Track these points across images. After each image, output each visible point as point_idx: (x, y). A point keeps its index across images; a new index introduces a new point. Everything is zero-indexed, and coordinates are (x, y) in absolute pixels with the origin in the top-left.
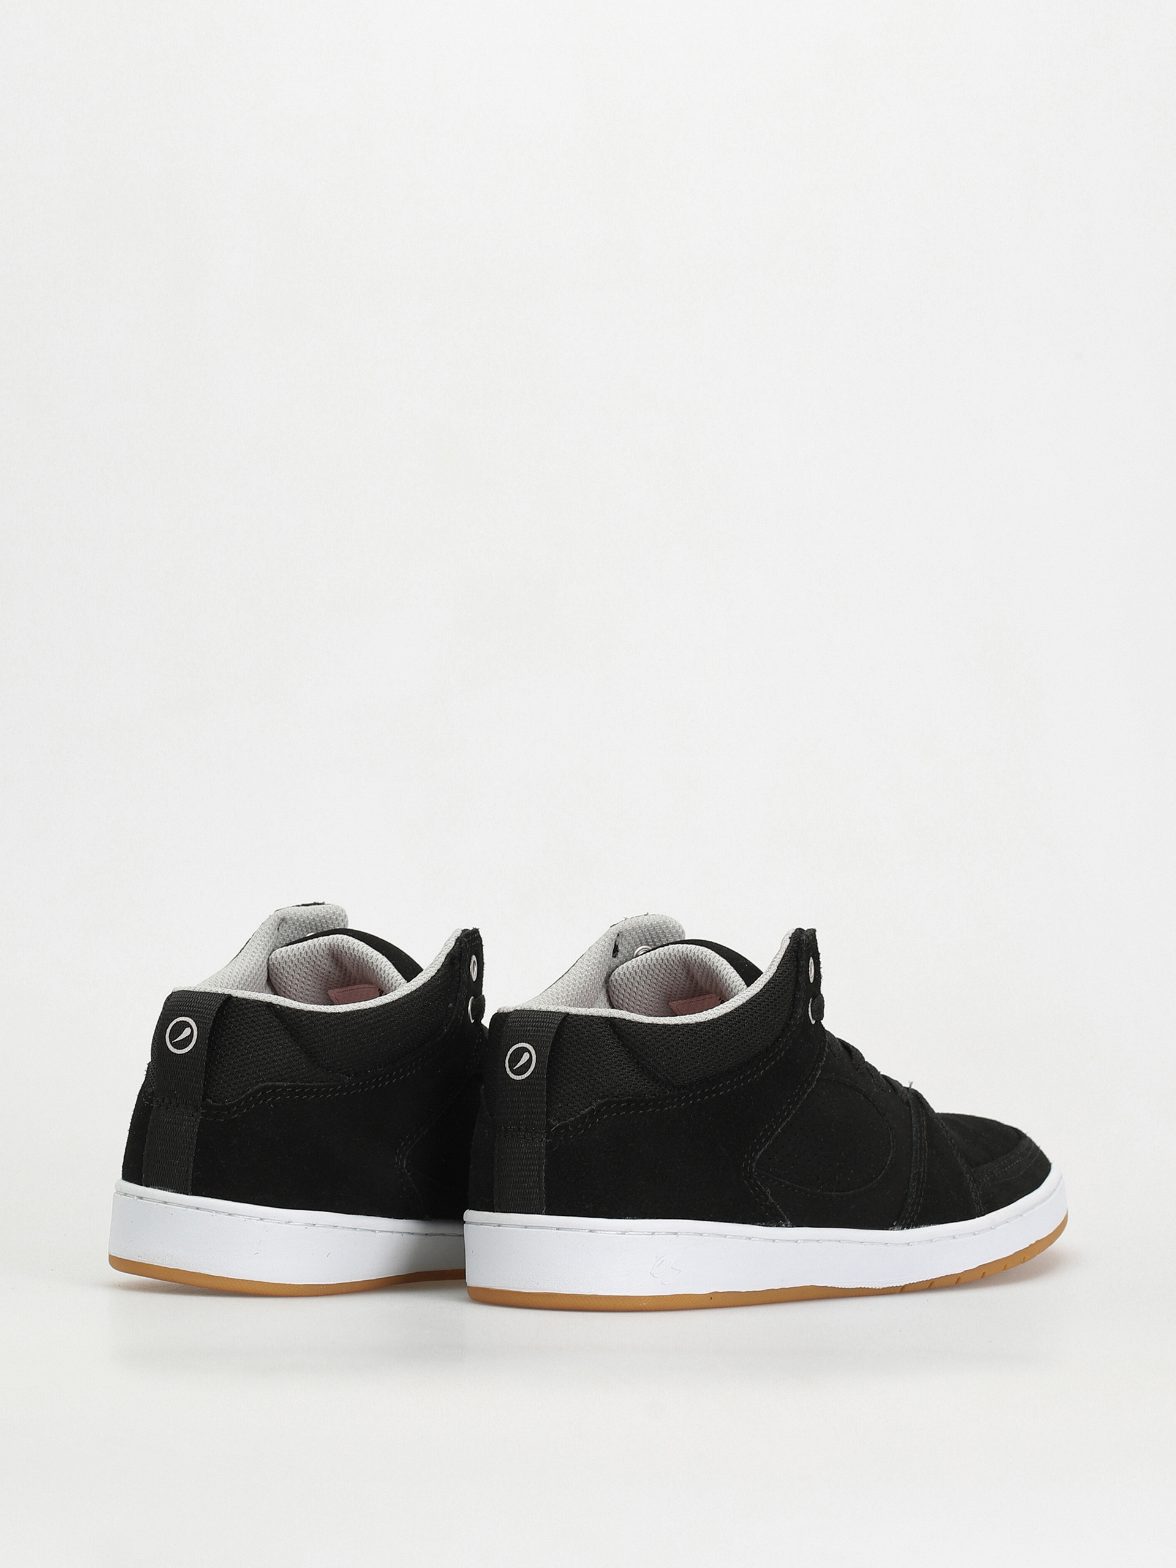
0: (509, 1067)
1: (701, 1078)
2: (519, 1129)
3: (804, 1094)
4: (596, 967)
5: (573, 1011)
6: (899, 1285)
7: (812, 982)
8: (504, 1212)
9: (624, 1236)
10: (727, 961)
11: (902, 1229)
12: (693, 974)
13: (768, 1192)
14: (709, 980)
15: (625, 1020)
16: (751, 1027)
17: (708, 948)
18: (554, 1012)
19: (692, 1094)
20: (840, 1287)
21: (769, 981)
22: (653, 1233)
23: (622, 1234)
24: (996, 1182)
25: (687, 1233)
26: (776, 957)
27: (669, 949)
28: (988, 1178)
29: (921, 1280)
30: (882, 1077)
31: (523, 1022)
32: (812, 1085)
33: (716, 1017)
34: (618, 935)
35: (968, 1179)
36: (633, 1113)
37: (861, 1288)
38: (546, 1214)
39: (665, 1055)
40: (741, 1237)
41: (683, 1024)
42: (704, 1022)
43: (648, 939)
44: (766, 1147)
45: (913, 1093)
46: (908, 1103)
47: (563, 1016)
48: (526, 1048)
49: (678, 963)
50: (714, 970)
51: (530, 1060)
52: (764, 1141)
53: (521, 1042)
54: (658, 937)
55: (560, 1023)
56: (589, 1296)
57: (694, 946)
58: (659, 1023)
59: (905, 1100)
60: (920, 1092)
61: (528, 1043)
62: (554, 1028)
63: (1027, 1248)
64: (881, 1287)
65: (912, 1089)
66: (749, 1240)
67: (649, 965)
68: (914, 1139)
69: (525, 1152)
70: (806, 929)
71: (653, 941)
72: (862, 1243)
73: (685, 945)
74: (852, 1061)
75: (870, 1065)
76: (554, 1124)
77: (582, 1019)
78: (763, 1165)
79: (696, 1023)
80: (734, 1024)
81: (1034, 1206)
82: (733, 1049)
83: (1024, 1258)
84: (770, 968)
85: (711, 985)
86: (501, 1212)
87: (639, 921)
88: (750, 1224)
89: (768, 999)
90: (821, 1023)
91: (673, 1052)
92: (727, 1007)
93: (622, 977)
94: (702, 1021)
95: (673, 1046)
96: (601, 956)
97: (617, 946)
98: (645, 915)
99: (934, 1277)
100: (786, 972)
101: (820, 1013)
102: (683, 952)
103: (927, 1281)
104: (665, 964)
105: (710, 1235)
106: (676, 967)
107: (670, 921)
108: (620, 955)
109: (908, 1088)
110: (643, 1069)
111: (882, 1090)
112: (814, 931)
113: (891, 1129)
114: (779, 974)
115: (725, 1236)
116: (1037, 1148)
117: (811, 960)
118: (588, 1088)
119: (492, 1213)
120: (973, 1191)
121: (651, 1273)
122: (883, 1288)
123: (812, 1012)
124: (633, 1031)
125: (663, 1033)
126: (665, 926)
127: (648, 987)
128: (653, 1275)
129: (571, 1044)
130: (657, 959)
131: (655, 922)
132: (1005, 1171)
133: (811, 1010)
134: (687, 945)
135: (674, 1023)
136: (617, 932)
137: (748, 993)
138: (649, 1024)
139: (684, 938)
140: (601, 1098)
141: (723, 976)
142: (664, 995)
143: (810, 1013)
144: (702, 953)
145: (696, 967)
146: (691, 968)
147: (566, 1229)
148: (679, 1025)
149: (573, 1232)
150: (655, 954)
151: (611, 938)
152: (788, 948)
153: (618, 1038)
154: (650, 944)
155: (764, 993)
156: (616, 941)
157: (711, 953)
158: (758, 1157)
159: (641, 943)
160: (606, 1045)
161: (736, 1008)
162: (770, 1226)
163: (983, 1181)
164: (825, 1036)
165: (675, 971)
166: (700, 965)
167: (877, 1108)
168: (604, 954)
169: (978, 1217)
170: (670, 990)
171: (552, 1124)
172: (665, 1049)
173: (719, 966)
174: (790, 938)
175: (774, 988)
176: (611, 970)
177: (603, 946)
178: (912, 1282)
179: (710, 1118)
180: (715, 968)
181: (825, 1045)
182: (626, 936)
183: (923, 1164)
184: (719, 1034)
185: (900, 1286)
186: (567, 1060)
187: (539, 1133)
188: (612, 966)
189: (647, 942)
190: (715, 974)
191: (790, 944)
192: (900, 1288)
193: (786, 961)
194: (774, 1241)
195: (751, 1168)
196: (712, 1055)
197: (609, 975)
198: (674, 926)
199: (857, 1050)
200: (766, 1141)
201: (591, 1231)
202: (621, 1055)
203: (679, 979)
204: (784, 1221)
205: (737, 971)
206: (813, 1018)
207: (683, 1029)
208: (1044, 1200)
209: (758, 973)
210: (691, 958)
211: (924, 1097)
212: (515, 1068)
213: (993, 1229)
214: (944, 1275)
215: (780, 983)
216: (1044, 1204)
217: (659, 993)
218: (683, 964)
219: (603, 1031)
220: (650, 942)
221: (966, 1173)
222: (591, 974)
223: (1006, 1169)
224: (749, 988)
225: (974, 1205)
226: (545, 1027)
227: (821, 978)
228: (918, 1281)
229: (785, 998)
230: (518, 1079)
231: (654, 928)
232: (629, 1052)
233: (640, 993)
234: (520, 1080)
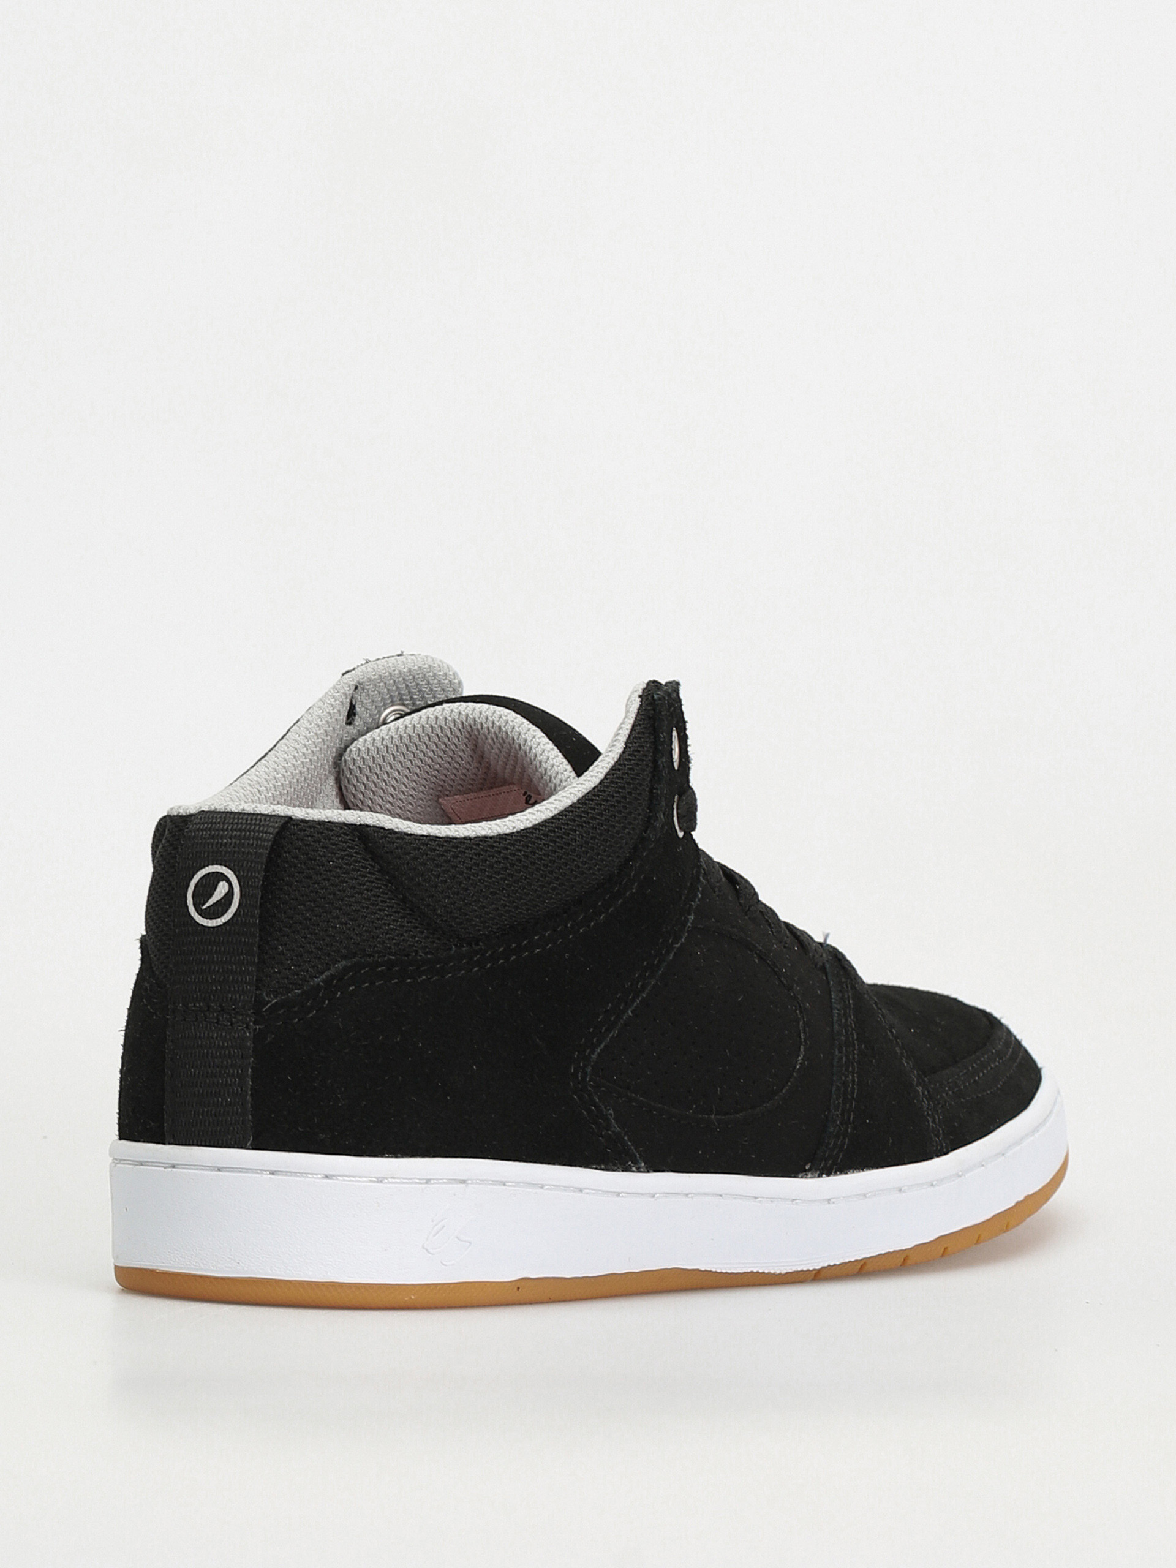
0: (194, 905)
1: (506, 925)
2: (209, 1007)
3: (668, 952)
4: (320, 740)
5: (299, 813)
6: (811, 1269)
7: (676, 768)
8: (182, 1145)
9: (380, 1184)
10: (542, 730)
11: (820, 1176)
12: (483, 752)
13: (611, 1115)
14: (511, 762)
15: (383, 828)
16: (587, 843)
17: (510, 709)
18: (267, 815)
19: (489, 952)
20: (719, 1271)
21: (614, 766)
22: (428, 1181)
23: (378, 1182)
24: (962, 1100)
25: (483, 1182)
26: (620, 728)
27: (444, 709)
28: (950, 1093)
29: (847, 1260)
30: (783, 925)
31: (215, 830)
32: (682, 937)
33: (530, 825)
34: (356, 688)
35: (921, 1094)
36: (396, 983)
37: (752, 1272)
38: (253, 1149)
39: (448, 888)
40: (566, 1188)
41: (477, 837)
42: (511, 834)
43: (404, 694)
44: (608, 1039)
45: (830, 952)
46: (823, 969)
47: (282, 821)
48: (222, 874)
49: (458, 734)
50: (520, 745)
51: (230, 895)
52: (606, 1030)
53: (213, 864)
54: (420, 691)
55: (278, 833)
56: (323, 1284)
57: (486, 706)
58: (438, 835)
59: (820, 964)
60: (840, 949)
61: (225, 866)
62: (268, 841)
63: (1012, 1207)
64: (784, 1272)
65: (828, 945)
66: (580, 1194)
67: (410, 736)
68: (836, 1027)
69: (219, 1045)
70: (663, 683)
71: (412, 698)
72: (756, 1198)
73: (470, 704)
74: (738, 899)
75: (765, 905)
76: (267, 999)
77: (314, 828)
78: (602, 1070)
79: (499, 835)
80: (558, 837)
81: (1022, 1139)
82: (557, 879)
83: (1008, 1223)
84: (614, 746)
85: (513, 771)
86: (176, 1144)
87: (390, 665)
88: (581, 1166)
89: (613, 797)
90: (691, 836)
91: (461, 883)
92: (546, 809)
93: (364, 756)
94: (508, 831)
95: (461, 873)
96: (328, 722)
97: (354, 706)
98: (398, 655)
99: (868, 1256)
100: (639, 751)
101: (691, 820)
102: (467, 716)
103: (856, 1261)
104: (437, 735)
105: (518, 1184)
106: (455, 740)
107: (439, 666)
108: (357, 721)
109: (820, 944)
110: (412, 910)
111: (785, 947)
112: (678, 684)
113: (801, 1012)
114: (629, 755)
115: (542, 1187)
116: (1018, 1043)
117: (675, 734)
118: (324, 940)
119: (160, 1146)
120: (928, 1114)
121: (423, 1247)
122: (787, 1273)
123: (678, 817)
124: (397, 848)
125: (446, 851)
126: (431, 674)
127: (406, 772)
128: (427, 1250)
129: (295, 867)
130: (423, 727)
131: (416, 668)
132: (975, 1081)
133: (678, 814)
134: (475, 704)
135: (463, 836)
136: (354, 683)
137: (580, 787)
138: (423, 836)
139: (462, 693)
140: (344, 958)
141: (536, 756)
142: (432, 786)
143: (675, 819)
144: (500, 717)
145: (490, 741)
146: (480, 740)
147: (286, 1173)
148: (470, 839)
149: (298, 1179)
150: (420, 718)
151: (345, 694)
152: (638, 712)
153: (372, 859)
154: (407, 702)
155: (607, 787)
156: (352, 698)
157: (516, 718)
158: (594, 1056)
159: (392, 702)
160: (354, 870)
161: (562, 812)
162: (614, 1171)
163: (942, 1097)
164: (699, 858)
165: (453, 747)
166: (497, 737)
167: (779, 978)
168: (333, 720)
169: (938, 1156)
170: (443, 778)
171: (264, 999)
172: (450, 878)
173: (529, 739)
174: (640, 696)
175: (622, 778)
176: (342, 746)
177: (332, 705)
178: (832, 1264)
179: (519, 993)
180: (522, 743)
181: (699, 873)
182: (368, 690)
183: (850, 1069)
184: (535, 853)
185: (814, 1270)
186: (289, 895)
187: (242, 1015)
188: (345, 738)
189: (401, 699)
190: (522, 752)
191: (641, 705)
192: (814, 1272)
193: (639, 733)
194: (618, 1194)
195: (585, 1074)
196: (524, 888)
197: (340, 755)
198: (445, 674)
199: (746, 881)
200: (608, 1030)
201: (327, 1177)
202: (377, 888)
203: (459, 760)
204: (635, 1162)
205: (558, 749)
206: (680, 828)
207: (478, 845)
208: (1036, 1130)
209: (594, 754)
210: (482, 725)
211: (849, 958)
212: (204, 907)
213: (960, 1176)
214: (883, 1252)
215: (630, 769)
216: (1037, 1135)
217: (424, 782)
218: (467, 736)
219: (349, 847)
220: (407, 700)
221: (917, 1086)
222: (313, 752)
223: (977, 1078)
224: (582, 778)
225: (931, 1138)
226: (253, 838)
227: (689, 762)
228: (842, 1261)
229: (640, 794)
230: (210, 925)
231: (414, 677)
232: (389, 881)
233: (393, 782)
234: (213, 928)
